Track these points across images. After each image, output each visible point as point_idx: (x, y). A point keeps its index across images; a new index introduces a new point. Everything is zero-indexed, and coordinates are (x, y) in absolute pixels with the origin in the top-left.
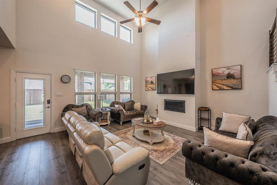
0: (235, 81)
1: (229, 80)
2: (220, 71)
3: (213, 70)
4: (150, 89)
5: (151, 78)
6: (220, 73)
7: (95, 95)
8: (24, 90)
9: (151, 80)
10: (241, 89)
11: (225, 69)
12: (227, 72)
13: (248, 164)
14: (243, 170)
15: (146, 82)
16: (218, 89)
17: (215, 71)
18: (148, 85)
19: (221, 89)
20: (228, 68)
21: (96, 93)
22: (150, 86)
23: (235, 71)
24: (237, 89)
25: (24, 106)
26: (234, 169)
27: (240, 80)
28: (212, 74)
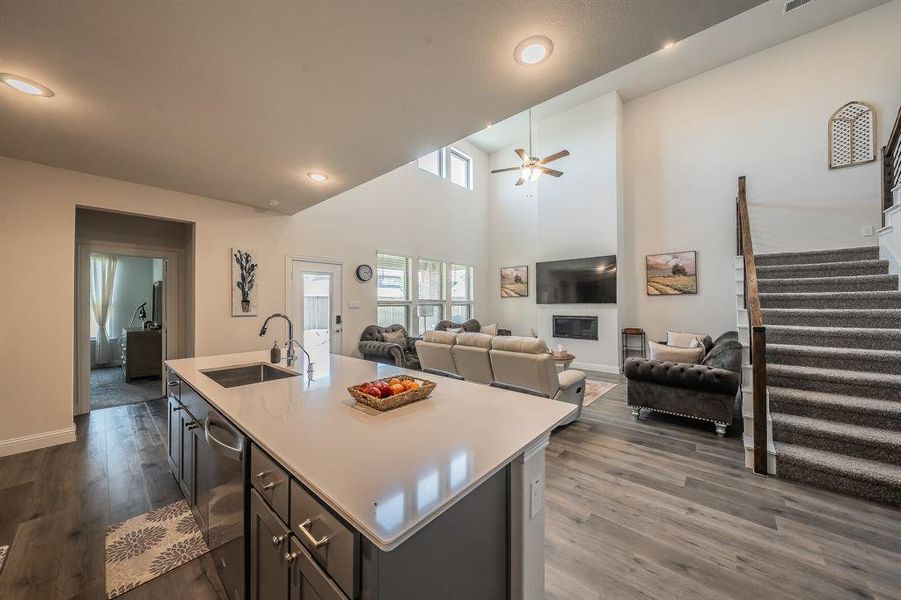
0: (686, 278)
1: (677, 278)
2: (661, 260)
3: (649, 258)
4: (513, 294)
5: (516, 268)
6: (661, 265)
7: (407, 308)
8: (302, 297)
9: (514, 275)
10: (696, 293)
11: (669, 258)
12: (673, 263)
13: (697, 367)
14: (692, 372)
15: (503, 277)
16: (657, 292)
17: (652, 260)
18: (508, 286)
19: (663, 294)
20: (675, 255)
21: (411, 302)
22: (513, 287)
23: (685, 262)
24: (689, 293)
25: (303, 329)
26: (684, 374)
27: (693, 277)
28: (647, 265)
